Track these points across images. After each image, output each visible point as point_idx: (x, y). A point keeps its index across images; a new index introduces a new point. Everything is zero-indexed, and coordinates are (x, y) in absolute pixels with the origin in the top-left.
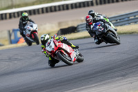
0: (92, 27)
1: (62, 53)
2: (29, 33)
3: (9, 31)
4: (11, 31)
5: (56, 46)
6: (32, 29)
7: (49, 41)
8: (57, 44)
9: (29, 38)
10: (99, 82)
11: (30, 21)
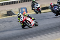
0: (53, 8)
1: (27, 22)
2: (36, 8)
3: (19, 9)
4: (20, 9)
5: (24, 19)
6: (37, 7)
7: (21, 16)
8: (25, 18)
9: (36, 11)
10: (58, 31)
11: (36, 3)
